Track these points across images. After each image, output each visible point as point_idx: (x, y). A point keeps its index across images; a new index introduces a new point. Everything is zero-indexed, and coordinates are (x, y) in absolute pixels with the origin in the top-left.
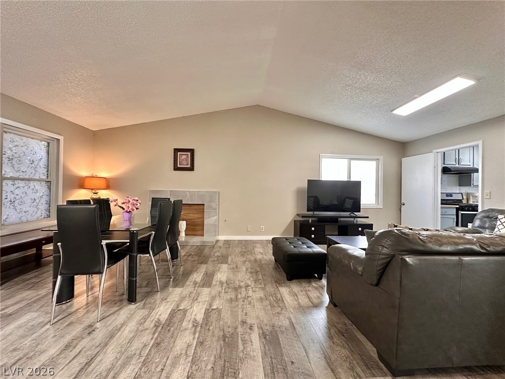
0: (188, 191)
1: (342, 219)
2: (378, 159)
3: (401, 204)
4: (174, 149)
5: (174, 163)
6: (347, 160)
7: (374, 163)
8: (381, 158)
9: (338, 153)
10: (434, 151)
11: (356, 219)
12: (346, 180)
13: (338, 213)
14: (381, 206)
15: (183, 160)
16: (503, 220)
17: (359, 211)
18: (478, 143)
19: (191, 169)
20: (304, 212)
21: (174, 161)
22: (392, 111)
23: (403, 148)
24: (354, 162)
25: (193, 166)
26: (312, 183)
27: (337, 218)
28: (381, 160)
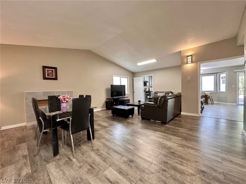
0: (56, 92)
1: (120, 99)
3: (133, 92)
4: (43, 66)
5: (43, 75)
6: (120, 77)
7: (126, 79)
8: (129, 77)
9: (117, 75)
10: (142, 76)
11: (125, 98)
12: (120, 85)
13: (119, 97)
14: (129, 93)
15: (50, 73)
16: (159, 94)
17: (125, 95)
18: (152, 75)
19: (56, 79)
20: (110, 97)
21: (43, 74)
22: (136, 63)
23: (133, 75)
24: (122, 78)
25: (57, 77)
26: (112, 86)
27: (118, 99)
28: (129, 78)
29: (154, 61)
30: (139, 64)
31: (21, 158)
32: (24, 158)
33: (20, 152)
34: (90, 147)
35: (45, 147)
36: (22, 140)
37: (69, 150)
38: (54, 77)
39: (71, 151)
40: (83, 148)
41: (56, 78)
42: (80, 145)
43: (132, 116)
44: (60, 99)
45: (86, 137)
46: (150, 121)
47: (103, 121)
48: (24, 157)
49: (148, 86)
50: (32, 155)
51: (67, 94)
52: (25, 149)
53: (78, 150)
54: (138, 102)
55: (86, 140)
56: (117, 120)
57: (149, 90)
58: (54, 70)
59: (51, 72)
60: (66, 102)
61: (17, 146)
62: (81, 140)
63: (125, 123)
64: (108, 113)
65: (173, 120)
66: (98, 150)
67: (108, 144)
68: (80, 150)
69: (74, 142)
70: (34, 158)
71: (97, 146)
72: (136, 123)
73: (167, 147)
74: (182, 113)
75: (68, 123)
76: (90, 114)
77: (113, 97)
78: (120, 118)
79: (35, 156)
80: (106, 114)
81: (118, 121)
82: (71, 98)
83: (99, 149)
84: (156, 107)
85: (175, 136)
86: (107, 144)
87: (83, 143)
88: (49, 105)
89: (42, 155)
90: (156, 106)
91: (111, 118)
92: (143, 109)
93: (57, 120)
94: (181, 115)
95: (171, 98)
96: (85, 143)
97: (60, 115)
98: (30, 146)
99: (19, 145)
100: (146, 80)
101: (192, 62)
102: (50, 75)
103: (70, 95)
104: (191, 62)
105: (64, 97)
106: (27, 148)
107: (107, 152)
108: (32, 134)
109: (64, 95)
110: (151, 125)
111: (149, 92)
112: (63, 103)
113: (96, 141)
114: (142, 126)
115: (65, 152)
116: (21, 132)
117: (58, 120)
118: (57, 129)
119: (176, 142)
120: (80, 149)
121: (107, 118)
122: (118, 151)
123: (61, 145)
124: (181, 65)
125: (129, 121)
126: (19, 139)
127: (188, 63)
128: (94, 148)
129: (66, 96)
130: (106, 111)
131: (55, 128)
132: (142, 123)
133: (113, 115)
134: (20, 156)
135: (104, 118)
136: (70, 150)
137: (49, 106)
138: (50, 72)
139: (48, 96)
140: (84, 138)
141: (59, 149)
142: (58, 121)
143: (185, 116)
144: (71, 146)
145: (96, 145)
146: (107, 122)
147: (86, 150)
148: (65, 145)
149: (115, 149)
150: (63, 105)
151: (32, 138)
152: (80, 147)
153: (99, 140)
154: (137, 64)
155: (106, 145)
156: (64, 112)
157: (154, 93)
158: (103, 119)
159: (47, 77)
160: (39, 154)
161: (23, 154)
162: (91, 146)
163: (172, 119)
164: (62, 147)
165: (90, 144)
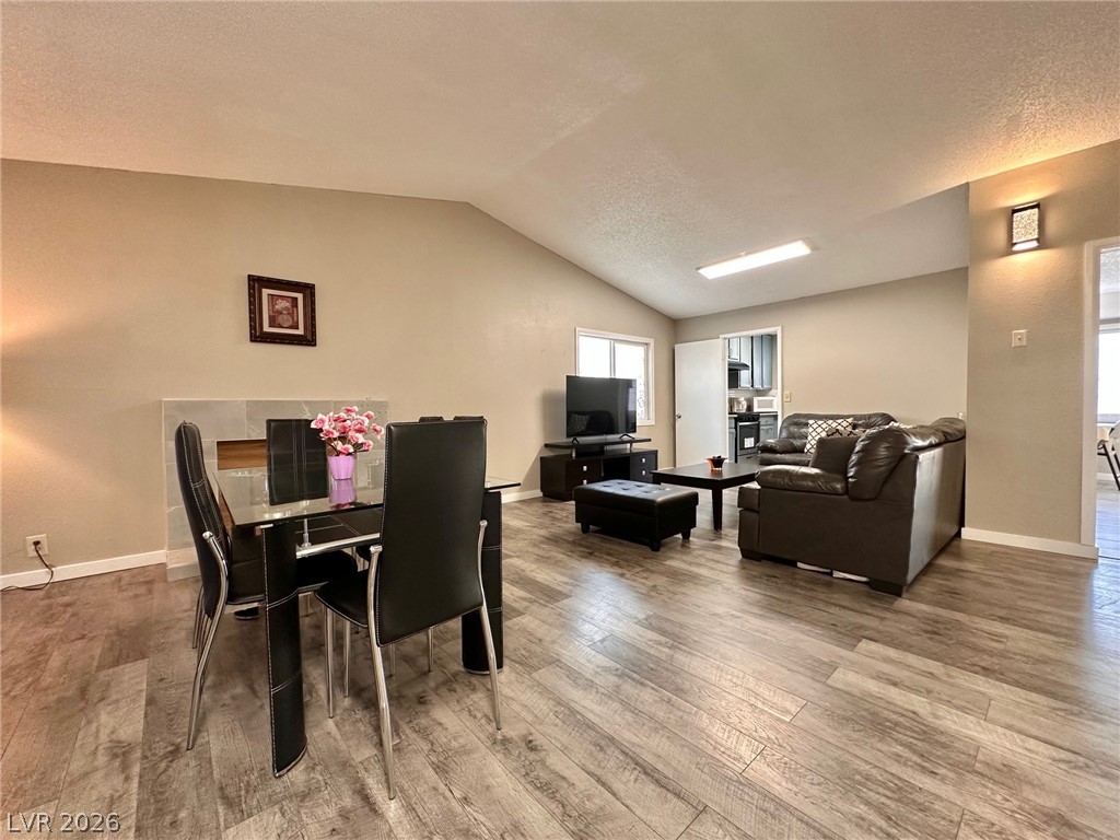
0: (308, 403)
1: (609, 448)
2: (646, 344)
3: (674, 417)
4: (249, 276)
5: (252, 320)
6: (608, 341)
7: (641, 350)
8: (651, 341)
9: (598, 328)
10: (721, 336)
11: (634, 445)
13: (603, 437)
14: (652, 422)
15: (280, 313)
16: (815, 426)
17: (635, 431)
18: (777, 330)
19: (309, 340)
20: (563, 439)
21: (250, 313)
22: (698, 269)
23: (675, 328)
24: (619, 346)
25: (314, 333)
26: (572, 382)
27: (602, 445)
28: (652, 345)
29: (797, 250)
30: (712, 272)
31: (102, 759)
32: (117, 763)
33: (104, 717)
34: (479, 715)
35: (234, 698)
36: (131, 643)
37: (362, 729)
38: (300, 332)
39: (376, 739)
40: (443, 721)
41: (309, 337)
42: (421, 700)
43: (686, 536)
44: (321, 430)
45: (457, 647)
46: (792, 569)
47: (537, 561)
48: (115, 756)
49: (747, 390)
50: (161, 748)
51: (356, 408)
52: (134, 701)
53: (414, 735)
54: (709, 466)
55: (457, 666)
56: (610, 555)
57: (750, 408)
58: (300, 296)
59: (286, 308)
60: (352, 450)
61: (103, 675)
62: (427, 669)
63: (654, 576)
64: (554, 519)
65: (934, 572)
66: (531, 746)
67: (587, 703)
68: (424, 733)
69: (388, 677)
70: (168, 767)
71: (524, 714)
72: (715, 582)
73: (981, 762)
74: (968, 533)
75: (360, 569)
76: (484, 524)
77: (578, 439)
78: (620, 544)
79: (175, 753)
80: (547, 521)
81: (616, 564)
82: (378, 428)
83: (539, 740)
84: (835, 493)
85: (998, 679)
86: (579, 708)
87: (437, 688)
88: (269, 464)
89: (215, 751)
90: (835, 489)
91: (573, 543)
92: (756, 502)
93: (299, 554)
94: (963, 545)
95: (926, 443)
96: (450, 690)
97: (315, 519)
98: (161, 685)
99: (111, 671)
100: (735, 356)
101: (1042, 243)
102: (285, 319)
103: (372, 413)
104: (1035, 244)
105: (345, 421)
106: (144, 694)
107: (592, 768)
108: (186, 611)
109: (343, 415)
110: (809, 594)
111: (751, 416)
112: (339, 453)
113: (511, 683)
114: (758, 597)
115: (343, 746)
116: (136, 596)
117: (306, 550)
118: (295, 602)
119: (1034, 731)
120: (425, 729)
121: (554, 540)
122: (660, 767)
123: (322, 689)
124: (967, 268)
125: (676, 562)
126: (119, 633)
127: (1016, 248)
128: (508, 731)
129: (354, 414)
130: (540, 504)
131: (284, 601)
132: (750, 579)
133: (585, 530)
134: (96, 748)
135: (542, 542)
136: (370, 730)
137: (270, 470)
138: (282, 305)
139: (269, 422)
140: (442, 655)
141: (311, 716)
142: (303, 559)
143: (994, 548)
144: (372, 704)
145: (517, 708)
146: (557, 563)
147: (461, 741)
148: (339, 696)
149: (638, 750)
150: (339, 466)
151: (183, 634)
152: (427, 713)
153: (530, 674)
154: (701, 271)
155: (573, 712)
156: (343, 503)
157: (789, 422)
158: (535, 545)
159: (267, 328)
160: (199, 742)
161: (114, 737)
162: (488, 710)
163: (928, 568)
164: (325, 702)
165: (479, 699)
